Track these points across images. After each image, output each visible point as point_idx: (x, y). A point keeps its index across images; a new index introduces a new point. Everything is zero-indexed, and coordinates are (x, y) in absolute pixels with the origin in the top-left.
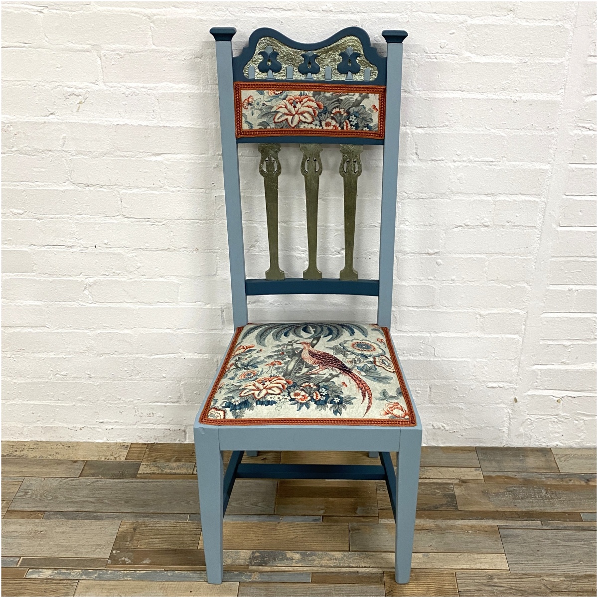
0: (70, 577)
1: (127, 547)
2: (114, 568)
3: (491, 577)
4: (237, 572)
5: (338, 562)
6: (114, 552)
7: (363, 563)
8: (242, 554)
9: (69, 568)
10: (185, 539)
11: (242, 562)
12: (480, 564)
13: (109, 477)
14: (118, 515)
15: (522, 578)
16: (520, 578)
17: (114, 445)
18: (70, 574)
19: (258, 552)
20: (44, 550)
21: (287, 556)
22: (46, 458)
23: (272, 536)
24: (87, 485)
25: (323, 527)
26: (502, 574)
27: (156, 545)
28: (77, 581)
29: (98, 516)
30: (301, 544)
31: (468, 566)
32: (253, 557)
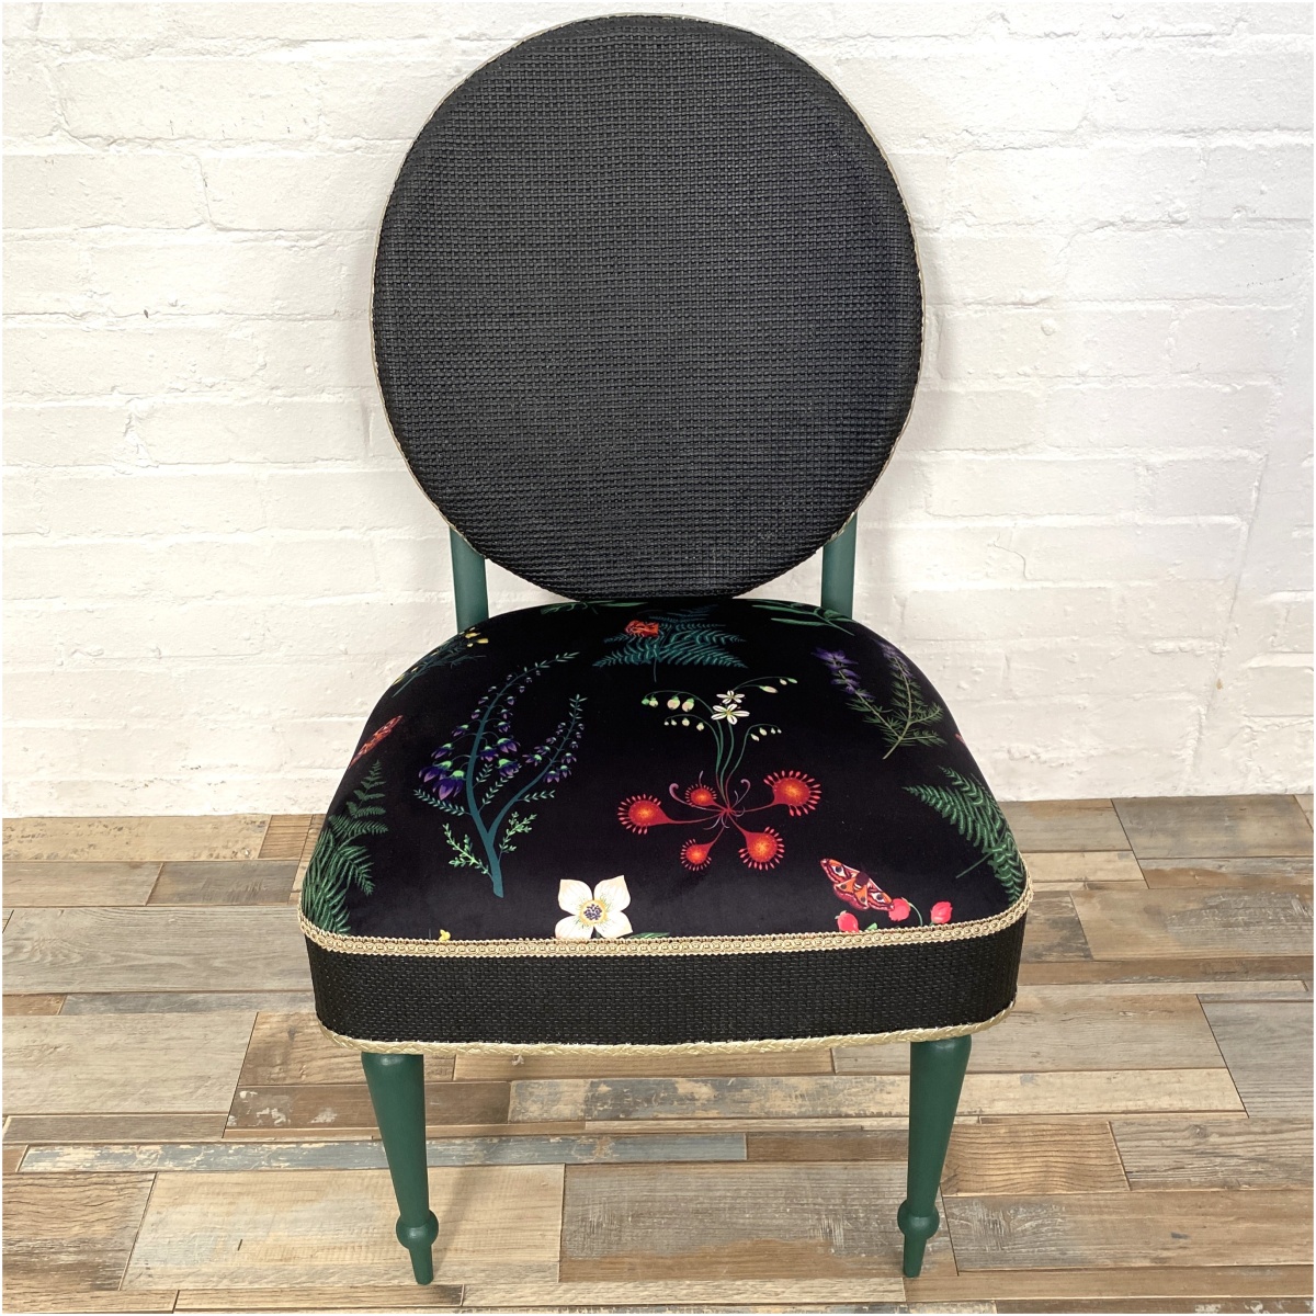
0: (134, 1167)
1: (273, 1079)
2: (244, 1136)
3: (1202, 1132)
4: (558, 1139)
5: (807, 1103)
6: (243, 1094)
7: (871, 1105)
8: (566, 1089)
9: (131, 1141)
11: (565, 1110)
12: (1167, 1098)
13: (220, 902)
14: (247, 998)
15: (1281, 1132)
16: (1275, 1132)
17: (229, 823)
18: (133, 1157)
19: (605, 1082)
20: (64, 1096)
21: (681, 1091)
22: (65, 858)
24: (168, 925)
26: (1228, 1121)
27: (348, 1073)
28: (152, 1176)
29: (197, 1003)
30: (711, 1058)
31: (1141, 1105)
32: (593, 1096)
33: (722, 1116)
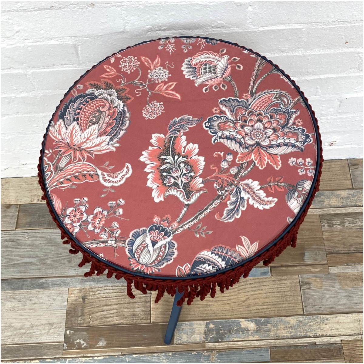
1: (79, 324)
2: (71, 355)
4: (195, 352)
5: (294, 330)
6: (68, 332)
7: (319, 331)
8: (196, 326)
9: (27, 358)
10: (136, 310)
11: (197, 338)
13: (46, 226)
19: (212, 322)
21: (243, 326)
23: (224, 299)
24: (26, 240)
25: (274, 283)
27: (108, 320)
29: (43, 283)
30: (254, 308)
32: (207, 330)
33: (260, 339)
